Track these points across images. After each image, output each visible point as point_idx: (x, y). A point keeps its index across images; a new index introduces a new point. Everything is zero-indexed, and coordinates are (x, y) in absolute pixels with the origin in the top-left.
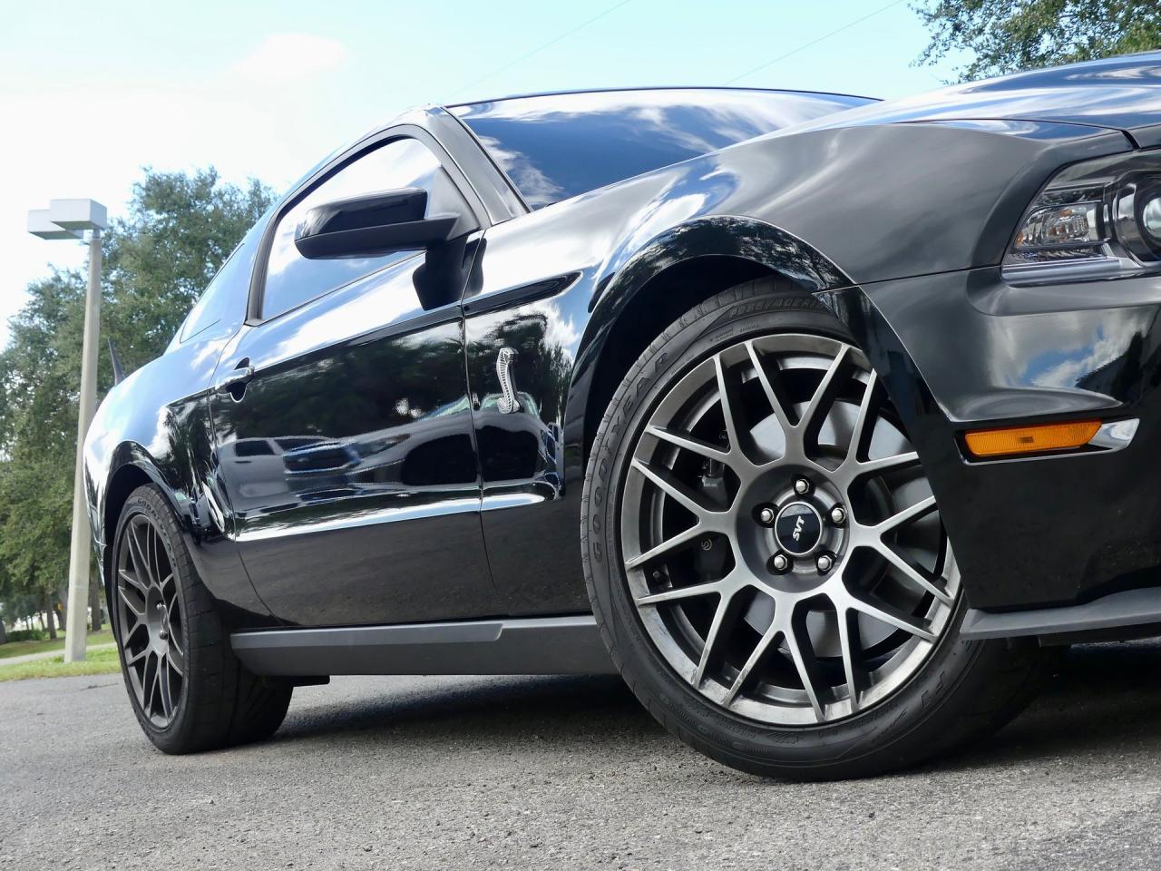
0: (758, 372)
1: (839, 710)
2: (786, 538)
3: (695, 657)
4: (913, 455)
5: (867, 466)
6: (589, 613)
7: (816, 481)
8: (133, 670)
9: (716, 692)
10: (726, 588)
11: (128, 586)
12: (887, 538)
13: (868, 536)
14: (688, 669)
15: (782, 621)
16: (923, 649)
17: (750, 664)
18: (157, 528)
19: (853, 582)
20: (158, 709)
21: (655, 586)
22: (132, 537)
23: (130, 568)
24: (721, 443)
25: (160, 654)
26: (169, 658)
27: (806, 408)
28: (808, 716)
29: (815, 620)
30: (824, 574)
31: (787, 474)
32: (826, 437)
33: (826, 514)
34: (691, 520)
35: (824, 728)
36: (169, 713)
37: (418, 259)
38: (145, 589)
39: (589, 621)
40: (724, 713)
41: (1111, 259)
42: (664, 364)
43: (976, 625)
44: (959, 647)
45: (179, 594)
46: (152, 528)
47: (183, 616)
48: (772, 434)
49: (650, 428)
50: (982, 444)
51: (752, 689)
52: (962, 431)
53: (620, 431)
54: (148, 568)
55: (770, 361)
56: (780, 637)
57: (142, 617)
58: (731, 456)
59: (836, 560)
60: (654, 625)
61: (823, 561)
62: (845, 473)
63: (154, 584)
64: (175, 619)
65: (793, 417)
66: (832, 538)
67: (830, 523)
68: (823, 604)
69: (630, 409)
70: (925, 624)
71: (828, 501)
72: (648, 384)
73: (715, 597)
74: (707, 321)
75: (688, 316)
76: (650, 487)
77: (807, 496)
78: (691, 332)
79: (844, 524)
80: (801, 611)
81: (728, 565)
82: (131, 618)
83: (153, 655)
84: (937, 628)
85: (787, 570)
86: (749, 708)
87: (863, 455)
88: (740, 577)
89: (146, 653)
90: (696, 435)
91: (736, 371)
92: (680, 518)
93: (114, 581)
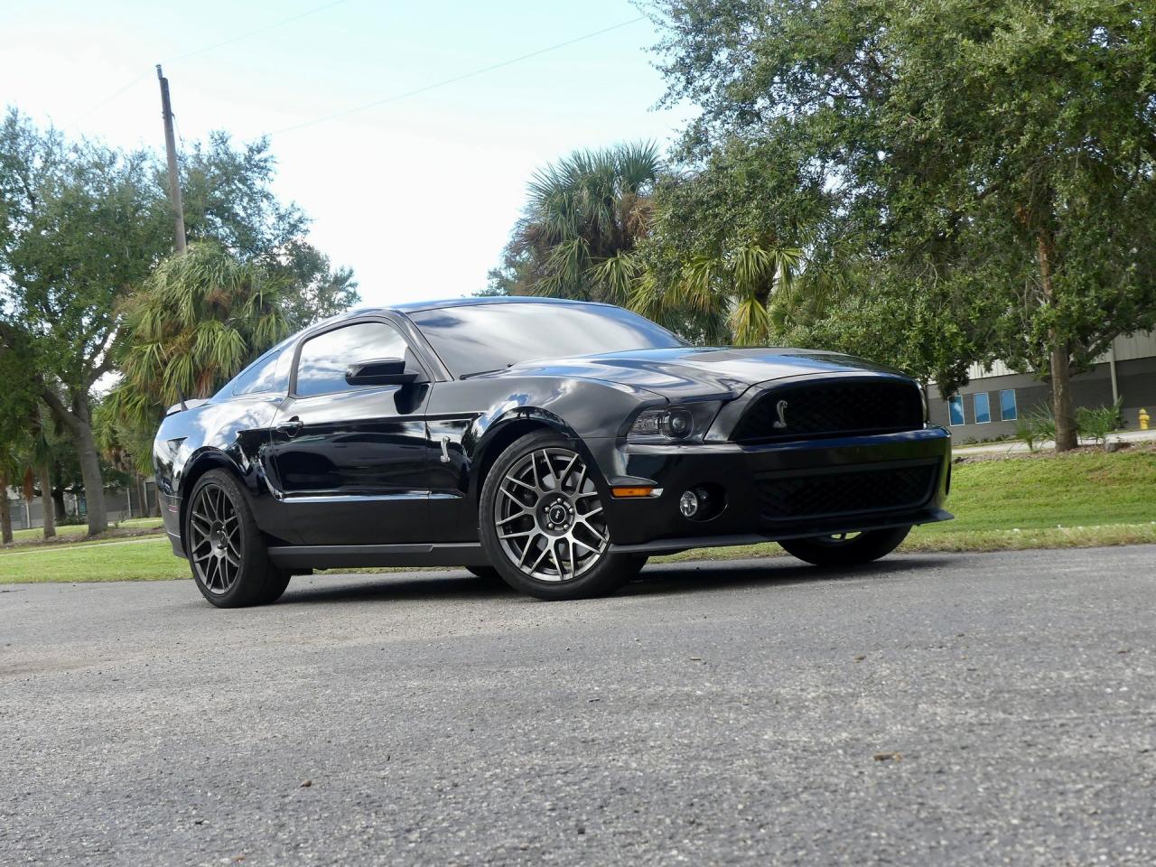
0: (547, 460)
1: (568, 577)
2: (553, 517)
3: (519, 557)
4: (596, 493)
5: (582, 495)
6: (478, 541)
7: (565, 499)
8: (198, 566)
9: (526, 570)
10: (532, 534)
11: (198, 520)
12: (587, 520)
13: (581, 519)
14: (517, 562)
15: (551, 546)
16: (597, 557)
17: (539, 560)
18: (226, 493)
19: (575, 534)
20: (217, 585)
21: (506, 532)
22: (205, 495)
23: (200, 510)
24: (532, 483)
25: (220, 558)
26: (227, 558)
27: (563, 473)
28: (557, 578)
29: (561, 546)
30: (565, 531)
31: (555, 496)
32: (569, 483)
33: (567, 510)
34: (520, 509)
35: (563, 582)
36: (226, 586)
37: (398, 388)
38: (211, 523)
39: (479, 545)
40: (529, 577)
41: (662, 436)
42: (514, 454)
43: (612, 549)
44: (608, 557)
45: (241, 525)
46: (222, 493)
47: (242, 537)
48: (550, 480)
49: (507, 476)
50: (617, 492)
51: (539, 569)
52: (612, 488)
53: (497, 476)
54: (216, 512)
55: (551, 456)
56: (549, 551)
57: (207, 537)
58: (535, 488)
59: (570, 526)
60: (505, 545)
61: (565, 526)
62: (574, 497)
63: (218, 520)
64: (236, 540)
65: (558, 477)
66: (569, 518)
67: (569, 513)
68: (565, 541)
69: (501, 469)
70: (598, 549)
71: (568, 506)
72: (507, 461)
73: (528, 537)
74: (529, 441)
75: (523, 438)
76: (506, 496)
77: (561, 504)
78: (525, 444)
79: (573, 514)
80: (557, 543)
81: (533, 526)
82: (198, 537)
83: (215, 558)
84: (602, 551)
85: (553, 529)
86: (538, 575)
87: (581, 492)
88: (537, 530)
89: (210, 556)
90: (523, 480)
91: (539, 459)
92: (516, 509)
93: (188, 517)
